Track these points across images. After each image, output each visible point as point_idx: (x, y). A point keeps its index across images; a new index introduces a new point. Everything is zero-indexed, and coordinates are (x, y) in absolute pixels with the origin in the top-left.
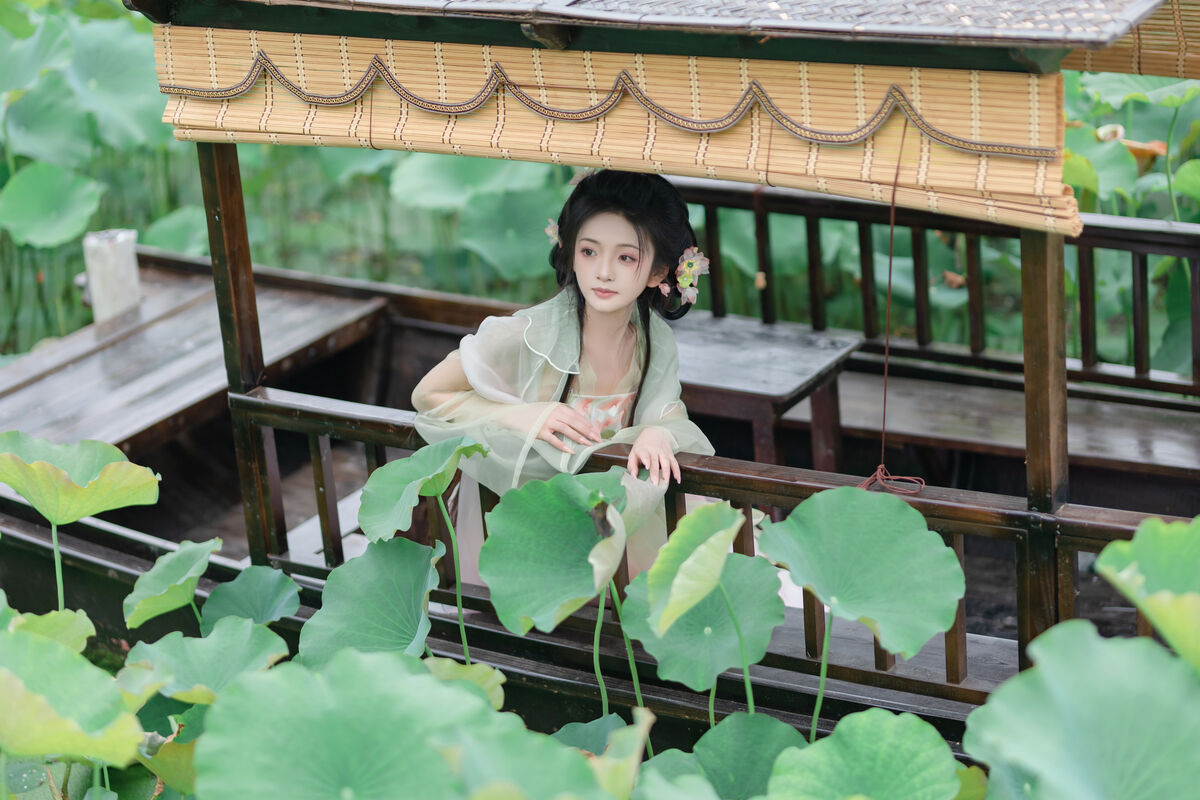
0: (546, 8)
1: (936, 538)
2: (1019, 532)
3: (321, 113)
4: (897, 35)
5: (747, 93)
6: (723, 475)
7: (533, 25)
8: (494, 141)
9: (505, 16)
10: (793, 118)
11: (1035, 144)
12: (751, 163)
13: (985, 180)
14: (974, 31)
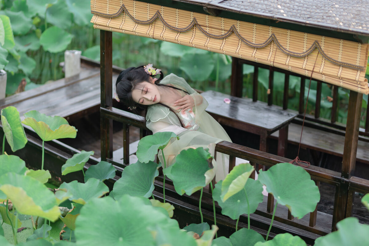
0: (212, 3)
1: (313, 182)
2: (337, 183)
3: (139, 26)
4: (319, 26)
5: (270, 37)
6: (248, 153)
7: (207, 8)
8: (191, 41)
9: (199, 4)
10: (284, 47)
11: (358, 64)
12: (269, 59)
13: (341, 73)
14: (343, 27)
